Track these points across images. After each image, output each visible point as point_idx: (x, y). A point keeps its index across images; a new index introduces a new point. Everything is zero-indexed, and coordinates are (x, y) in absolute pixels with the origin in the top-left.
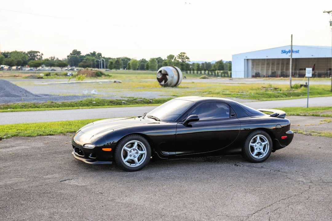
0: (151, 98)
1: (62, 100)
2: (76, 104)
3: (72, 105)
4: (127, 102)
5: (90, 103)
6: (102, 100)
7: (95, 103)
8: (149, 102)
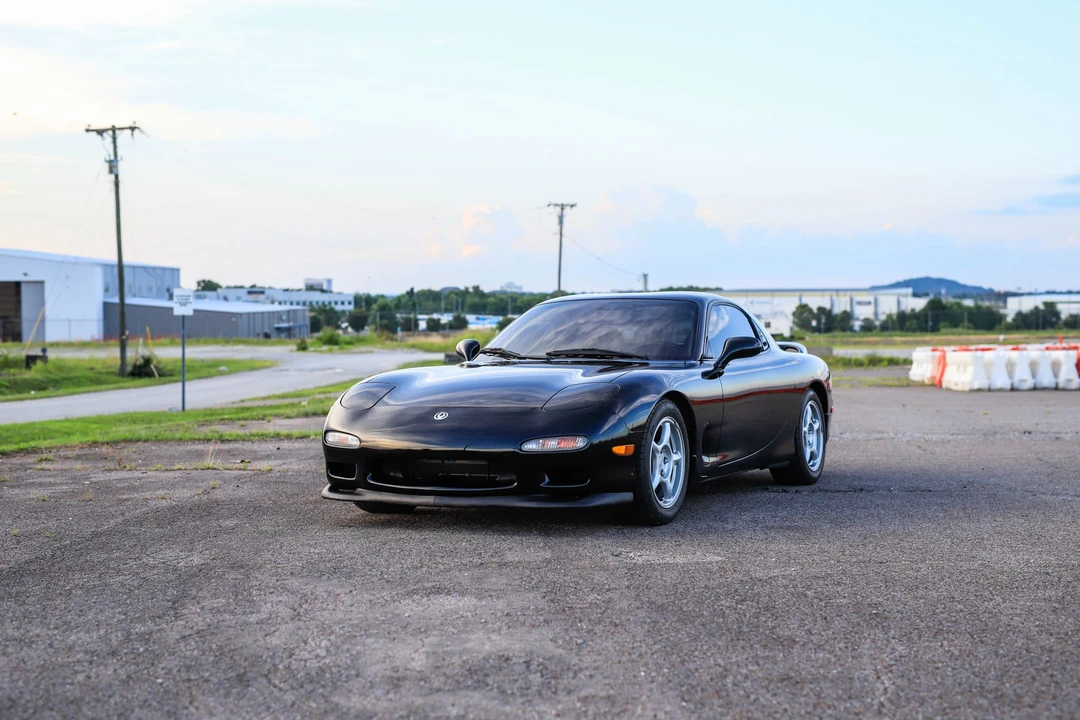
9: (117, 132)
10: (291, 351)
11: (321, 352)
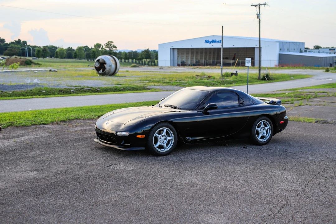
0: (98, 87)
1: (11, 89)
2: (26, 93)
3: (23, 94)
4: (76, 91)
5: (40, 92)
6: (51, 89)
7: (45, 92)
8: (96, 90)
9: (260, 6)
10: (324, 72)
11: (334, 72)
